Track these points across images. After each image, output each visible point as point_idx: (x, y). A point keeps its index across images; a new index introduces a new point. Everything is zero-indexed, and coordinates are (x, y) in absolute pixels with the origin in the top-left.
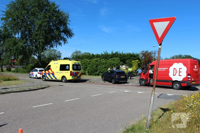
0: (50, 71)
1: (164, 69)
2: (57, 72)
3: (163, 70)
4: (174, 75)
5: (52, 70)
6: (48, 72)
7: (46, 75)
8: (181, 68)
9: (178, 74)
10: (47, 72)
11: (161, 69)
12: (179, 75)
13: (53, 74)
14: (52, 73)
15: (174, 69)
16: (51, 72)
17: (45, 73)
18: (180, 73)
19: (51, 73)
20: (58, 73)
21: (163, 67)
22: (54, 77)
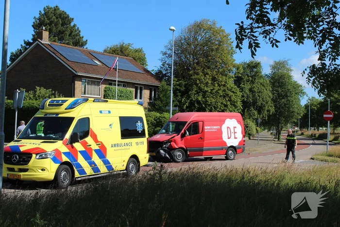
0: (89, 140)
1: (215, 127)
2: (115, 145)
3: (213, 130)
4: (229, 138)
5: (99, 139)
6: (85, 144)
7: (76, 160)
8: (236, 127)
9: (233, 135)
10: (78, 146)
11: (210, 129)
12: (235, 138)
13: (102, 153)
14: (97, 148)
15: (228, 127)
16: (95, 147)
17: (72, 154)
18: (236, 134)
19: (96, 151)
20: (116, 148)
21: (214, 125)
22: (106, 163)
